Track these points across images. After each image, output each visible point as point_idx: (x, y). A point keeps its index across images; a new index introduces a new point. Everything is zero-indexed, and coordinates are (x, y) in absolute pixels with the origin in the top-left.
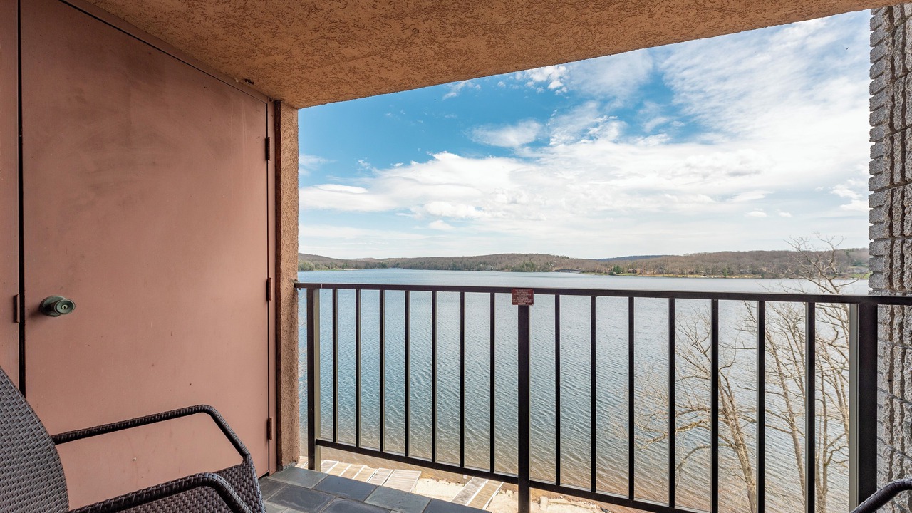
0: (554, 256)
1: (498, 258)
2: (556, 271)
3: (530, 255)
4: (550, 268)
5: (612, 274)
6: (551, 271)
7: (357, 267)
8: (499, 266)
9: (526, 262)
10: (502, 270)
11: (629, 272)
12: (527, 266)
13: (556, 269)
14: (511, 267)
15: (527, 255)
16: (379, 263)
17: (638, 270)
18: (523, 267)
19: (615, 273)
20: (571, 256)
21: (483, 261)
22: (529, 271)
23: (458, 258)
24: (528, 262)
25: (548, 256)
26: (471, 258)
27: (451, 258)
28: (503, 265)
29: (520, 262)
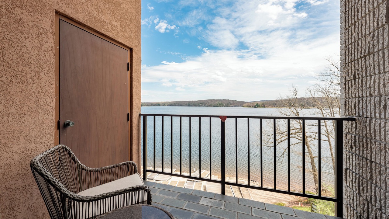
0: (231, 100)
1: (207, 101)
2: (232, 106)
3: (220, 100)
4: (229, 105)
5: (255, 107)
6: (229, 106)
7: (147, 106)
8: (208, 104)
9: (219, 103)
10: (209, 106)
11: (262, 106)
12: (220, 104)
13: (232, 105)
14: (213, 105)
15: (219, 100)
16: (157, 104)
17: (266, 105)
18: (218, 105)
19: (256, 107)
20: (238, 100)
21: (201, 102)
22: (220, 106)
23: (190, 101)
24: (220, 103)
25: (228, 100)
26: (196, 101)
27: (187, 101)
28: (209, 104)
29: (217, 103)
